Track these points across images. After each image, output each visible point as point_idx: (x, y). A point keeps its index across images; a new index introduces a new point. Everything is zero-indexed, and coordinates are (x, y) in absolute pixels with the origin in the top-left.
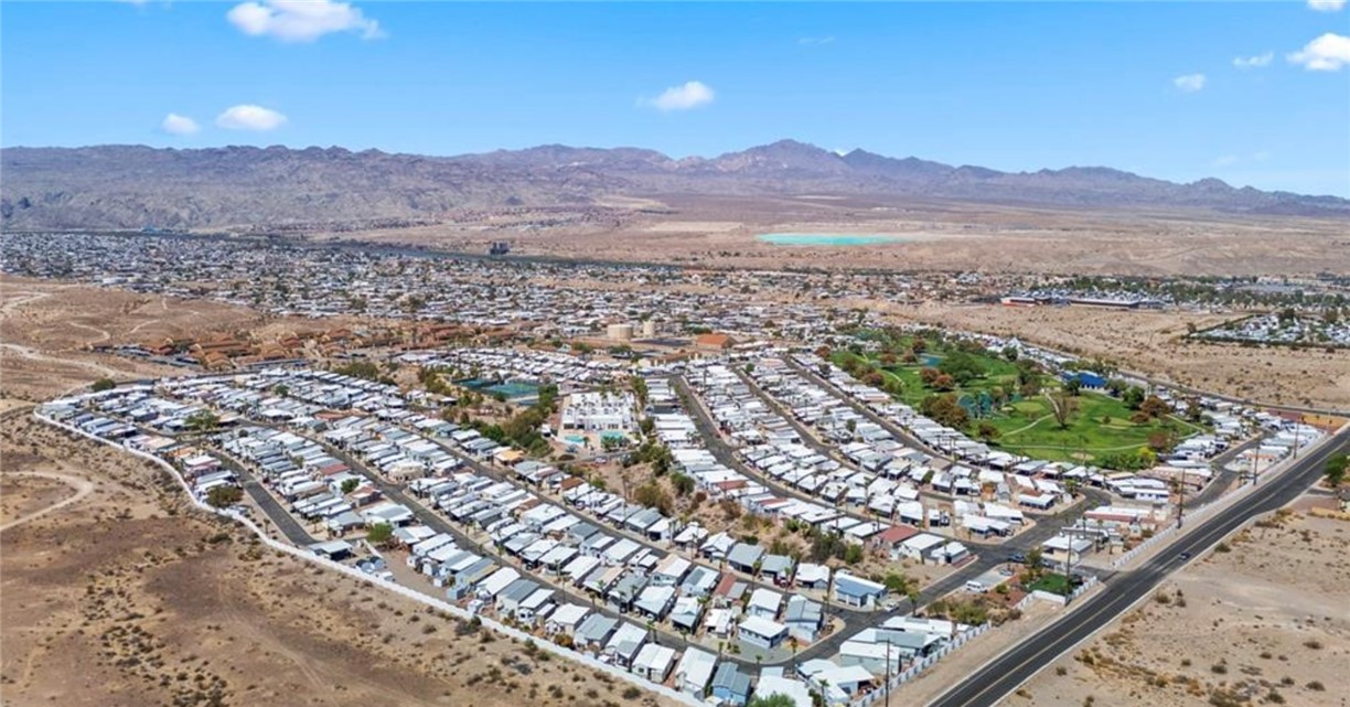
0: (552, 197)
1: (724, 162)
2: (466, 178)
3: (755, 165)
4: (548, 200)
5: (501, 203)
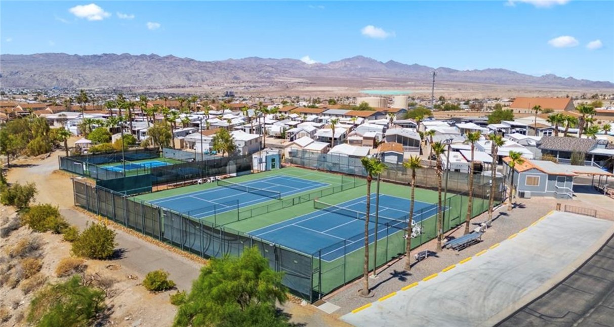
0: (255, 77)
1: (331, 65)
2: (214, 68)
3: (346, 66)
4: (252, 78)
5: (230, 79)
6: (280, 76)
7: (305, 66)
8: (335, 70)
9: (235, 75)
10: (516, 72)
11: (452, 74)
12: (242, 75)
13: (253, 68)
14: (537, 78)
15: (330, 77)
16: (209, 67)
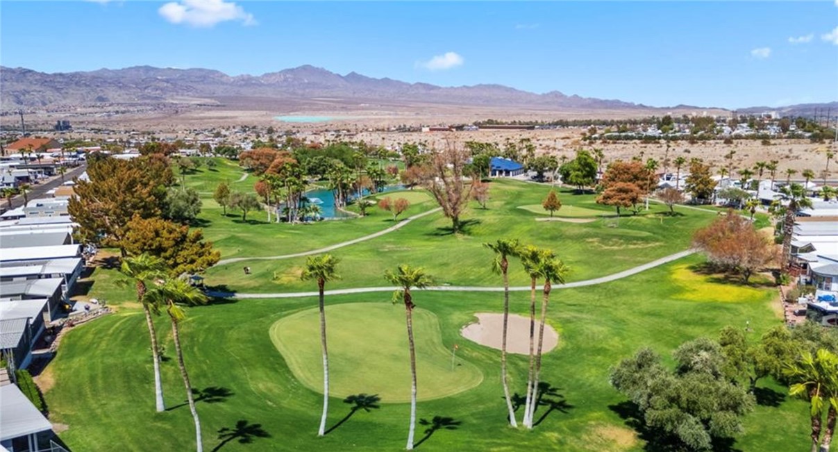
0: (134, 97)
1: (265, 78)
2: (67, 84)
3: (286, 80)
4: (130, 98)
5: (91, 100)
6: (177, 95)
7: (224, 79)
8: (269, 85)
9: (101, 94)
10: (514, 89)
11: (432, 92)
12: (112, 94)
13: (136, 84)
14: (537, 95)
15: (256, 95)
16: (59, 82)
